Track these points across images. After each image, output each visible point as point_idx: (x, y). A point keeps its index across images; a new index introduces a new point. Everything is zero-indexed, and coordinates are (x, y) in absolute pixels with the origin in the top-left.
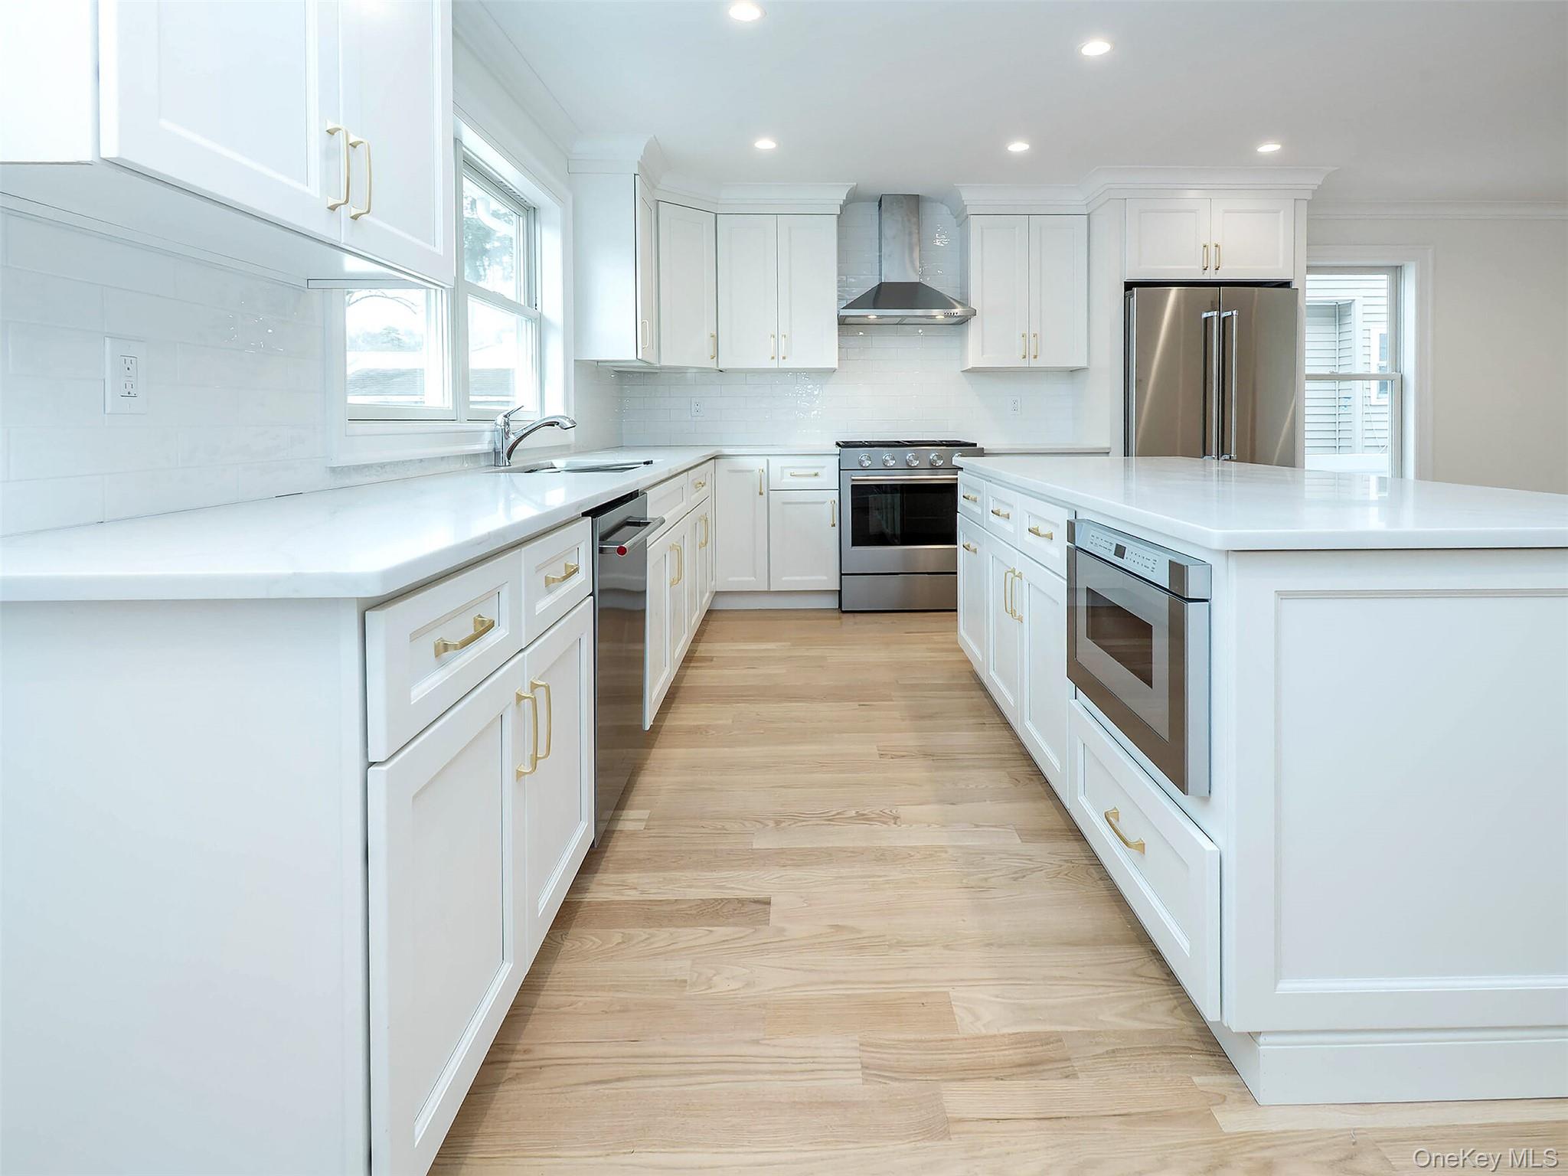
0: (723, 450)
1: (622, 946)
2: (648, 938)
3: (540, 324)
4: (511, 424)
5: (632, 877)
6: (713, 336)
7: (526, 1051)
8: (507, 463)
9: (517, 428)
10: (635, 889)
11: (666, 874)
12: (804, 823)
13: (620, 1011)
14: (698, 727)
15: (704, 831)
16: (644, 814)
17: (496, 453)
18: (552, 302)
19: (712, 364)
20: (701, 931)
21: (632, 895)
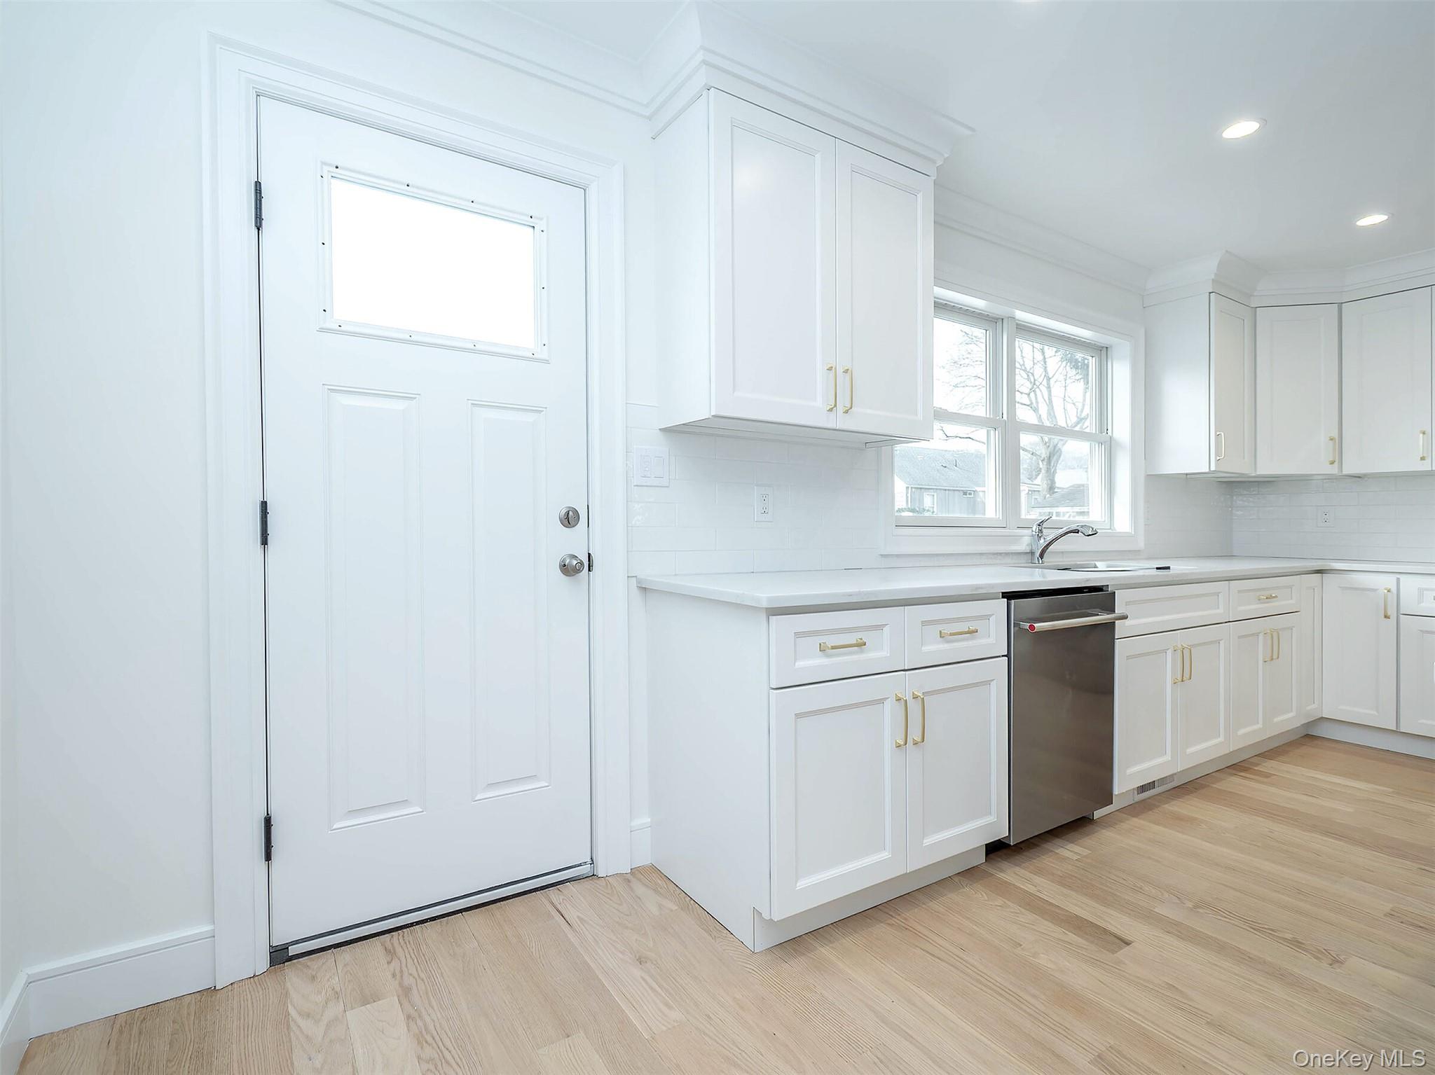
0: (1331, 564)
1: (998, 908)
2: (1018, 913)
3: (1109, 447)
4: (1044, 530)
5: (1038, 880)
6: (1331, 439)
7: (906, 919)
8: (1041, 562)
9: (1050, 535)
10: (1036, 886)
11: (1065, 891)
12: (1227, 920)
13: (968, 934)
14: (1196, 819)
15: (1124, 882)
16: (1086, 852)
17: (1032, 553)
18: (1122, 426)
19: (1334, 470)
20: (1059, 929)
21: (1030, 888)
